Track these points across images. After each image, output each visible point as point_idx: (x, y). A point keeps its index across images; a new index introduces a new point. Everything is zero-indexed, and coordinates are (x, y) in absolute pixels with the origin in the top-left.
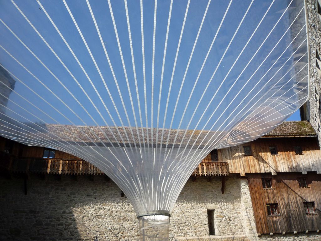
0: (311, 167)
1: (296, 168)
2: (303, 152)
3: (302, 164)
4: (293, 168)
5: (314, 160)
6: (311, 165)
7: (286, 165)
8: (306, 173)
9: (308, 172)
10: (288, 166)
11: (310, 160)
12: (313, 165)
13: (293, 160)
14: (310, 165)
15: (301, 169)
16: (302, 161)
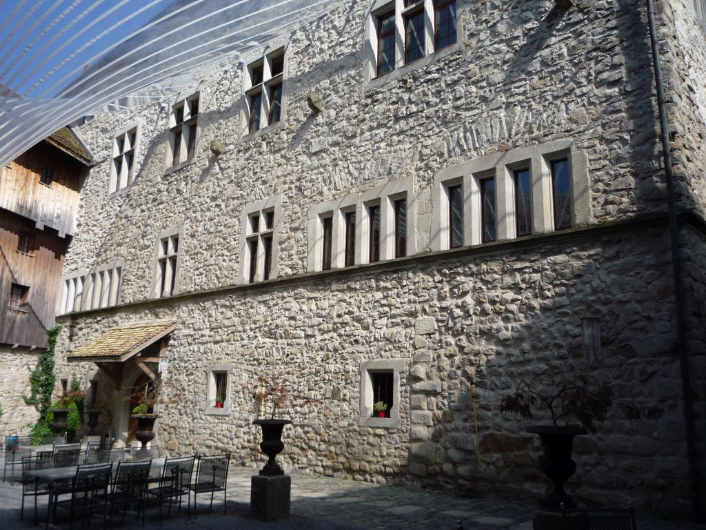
0: (55, 220)
1: (30, 211)
2: (53, 183)
3: (43, 206)
4: (26, 208)
5: (64, 209)
6: (55, 215)
7: (15, 196)
8: (42, 228)
9: (45, 226)
10: (19, 200)
11: (58, 205)
12: (58, 217)
13: (31, 193)
14: (54, 213)
15: (36, 215)
16: (45, 200)
